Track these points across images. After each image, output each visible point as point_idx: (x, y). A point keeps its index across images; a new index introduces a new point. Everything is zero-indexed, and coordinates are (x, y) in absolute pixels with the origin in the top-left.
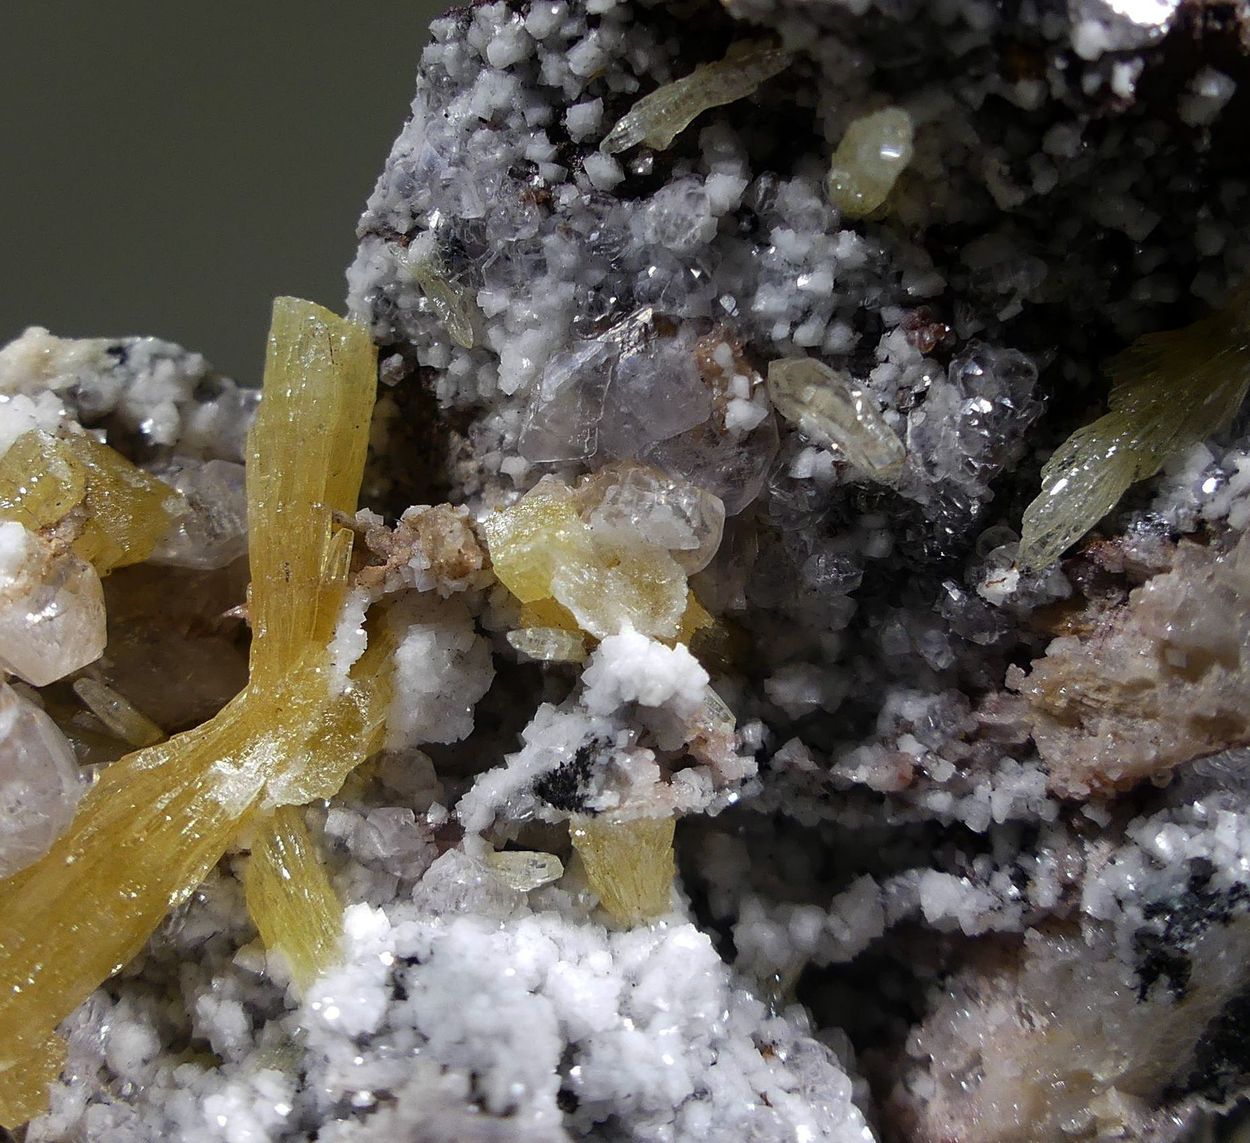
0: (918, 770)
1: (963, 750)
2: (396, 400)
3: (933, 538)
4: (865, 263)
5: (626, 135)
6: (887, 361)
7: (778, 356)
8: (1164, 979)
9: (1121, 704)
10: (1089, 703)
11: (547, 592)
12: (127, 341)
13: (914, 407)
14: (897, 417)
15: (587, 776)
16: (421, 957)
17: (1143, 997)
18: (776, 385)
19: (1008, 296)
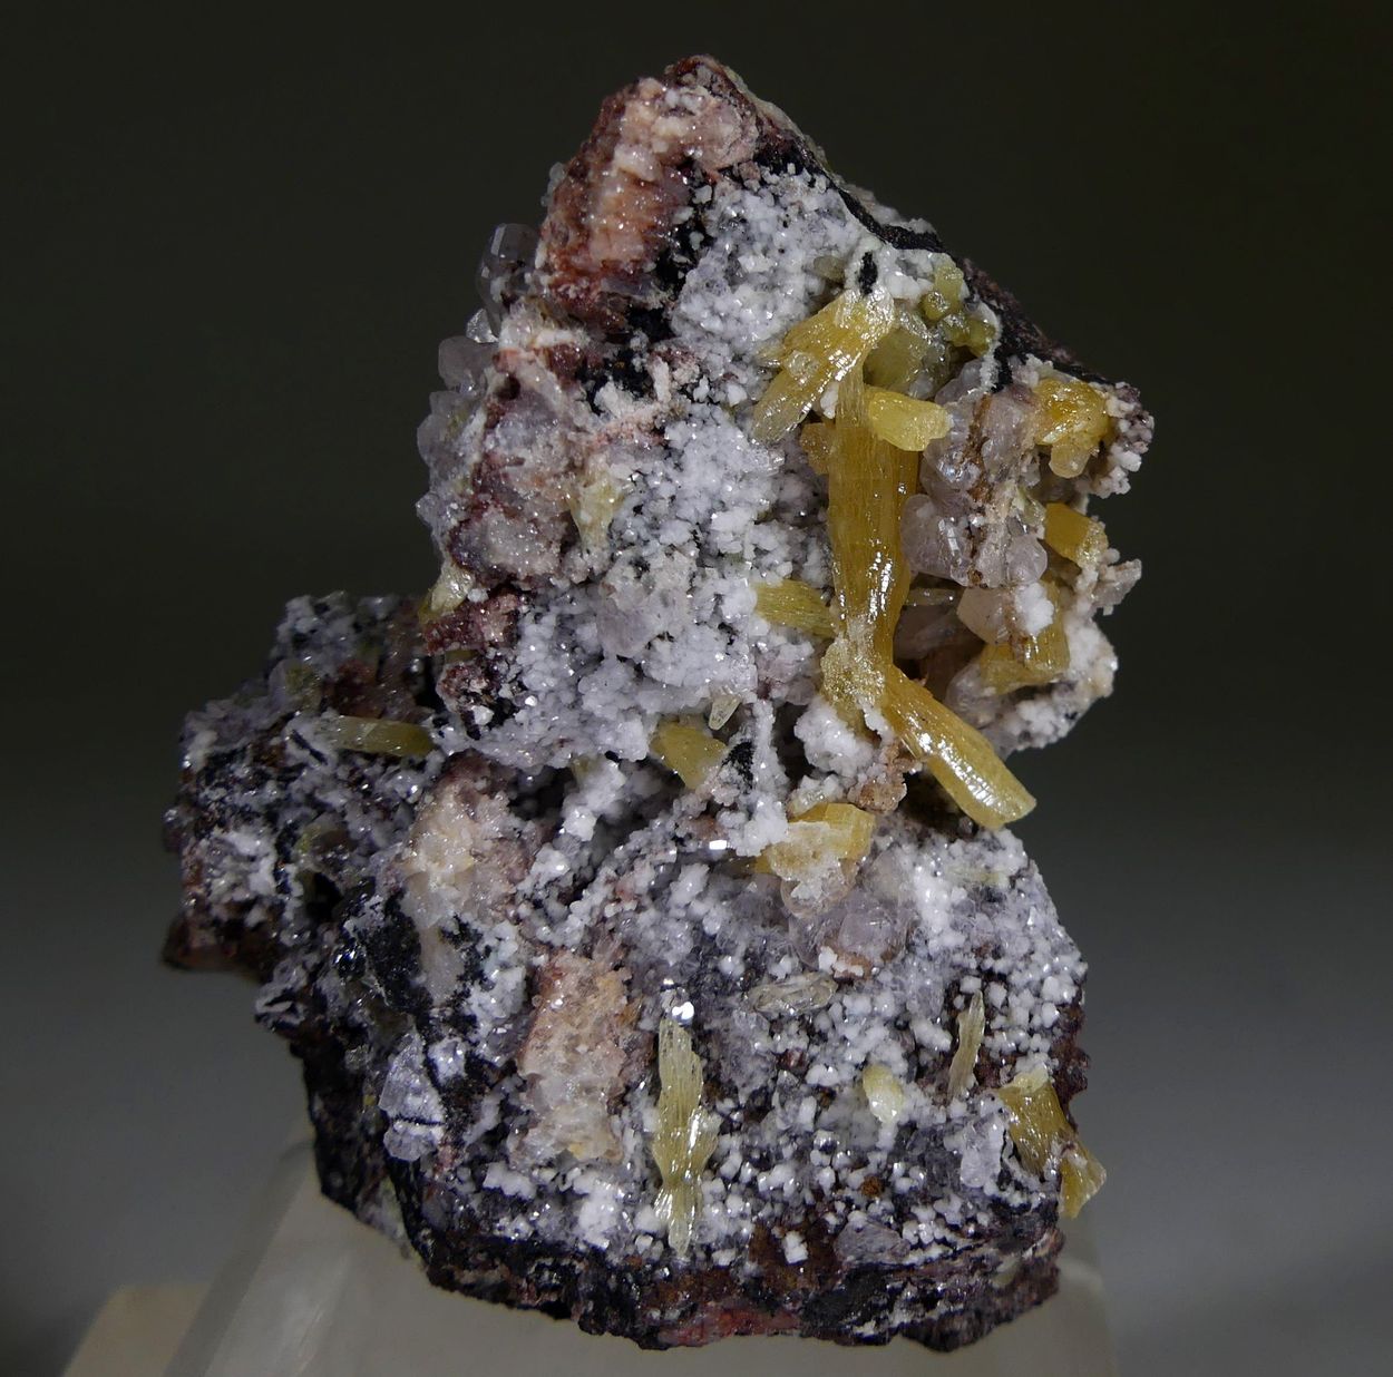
0: (618, 901)
1: (610, 926)
2: (953, 814)
5: (977, 1007)
6: (798, 1033)
7: (837, 991)
8: (456, 932)
10: (589, 998)
11: (827, 820)
12: (1073, 723)
13: (770, 1028)
14: (772, 1018)
15: (740, 772)
16: (730, 647)
17: (456, 917)
18: (827, 981)
19: (783, 1105)
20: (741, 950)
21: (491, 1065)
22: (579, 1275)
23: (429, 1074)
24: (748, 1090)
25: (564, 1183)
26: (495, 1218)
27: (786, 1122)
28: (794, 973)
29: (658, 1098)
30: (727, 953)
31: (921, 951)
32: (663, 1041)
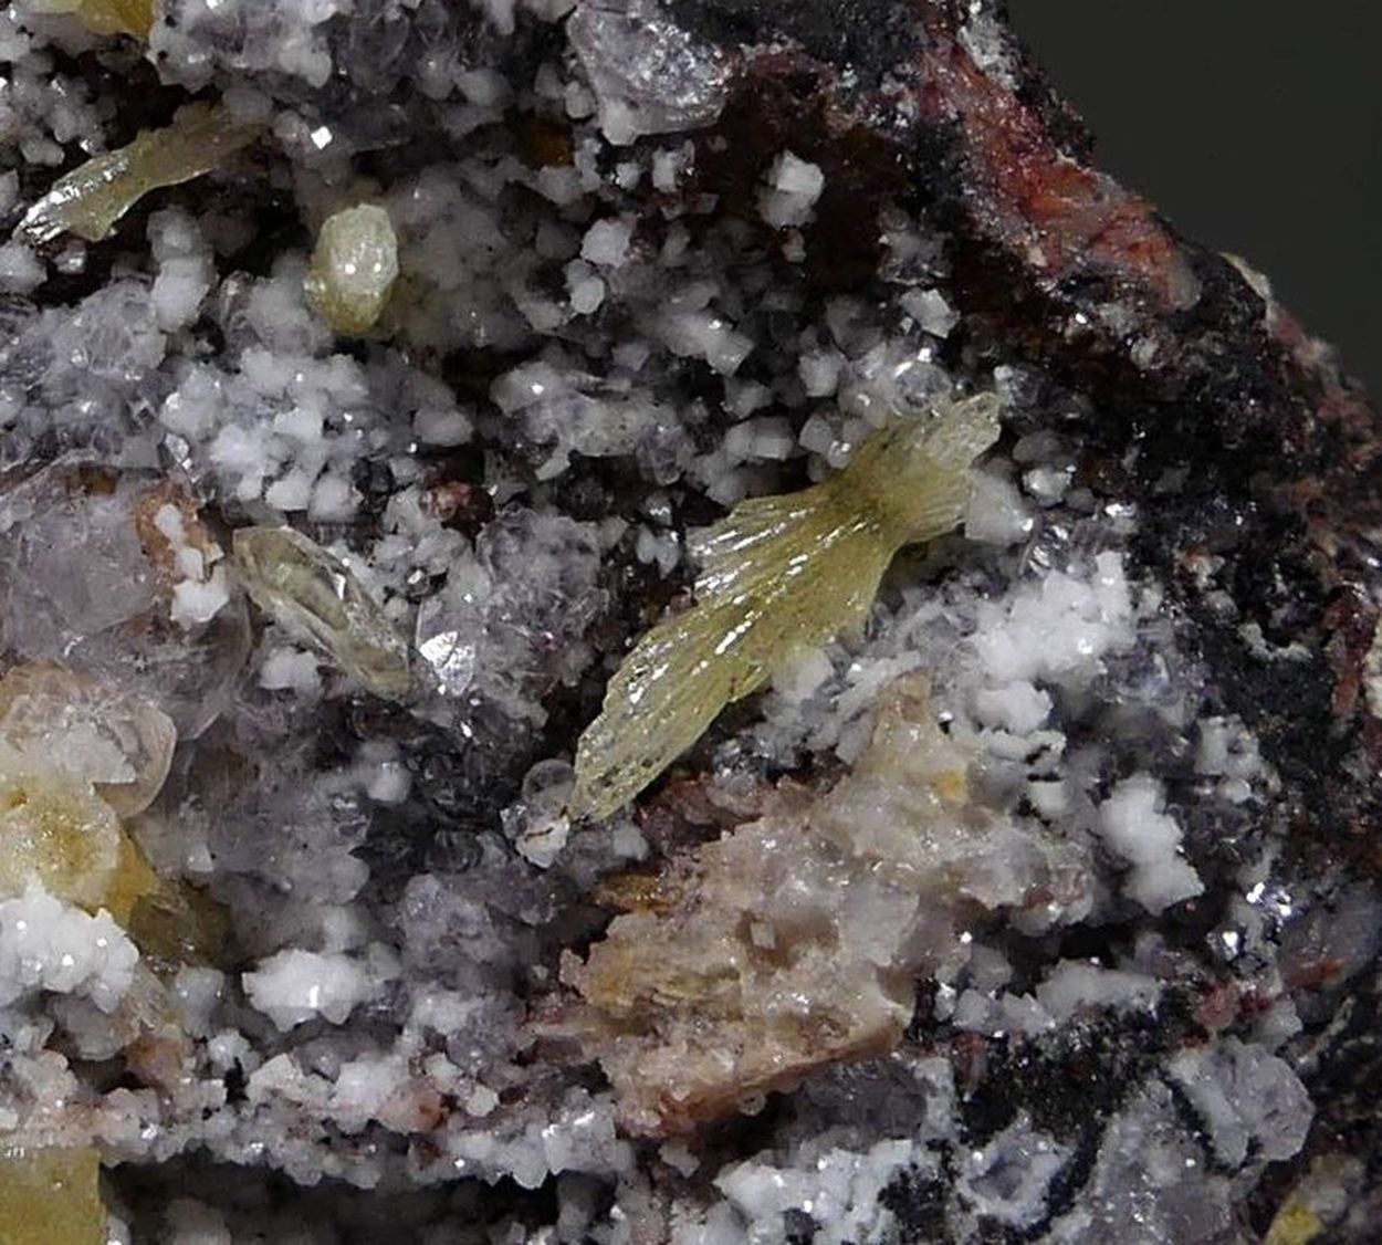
0: (450, 1102)
1: (514, 1074)
3: (462, 775)
4: (366, 397)
6: (395, 531)
7: (247, 523)
9: (701, 1002)
10: (664, 1001)
13: (428, 596)
14: (406, 607)
18: (243, 560)
19: (549, 446)
20: (336, 781)
21: (959, 1078)
22: (1222, 554)
23: (1081, 1185)
24: (588, 532)
25: (1046, 748)
26: (1246, 815)
27: (577, 413)
28: (283, 639)
29: (753, 695)
30: (365, 802)
31: (36, 419)
32: (635, 780)
